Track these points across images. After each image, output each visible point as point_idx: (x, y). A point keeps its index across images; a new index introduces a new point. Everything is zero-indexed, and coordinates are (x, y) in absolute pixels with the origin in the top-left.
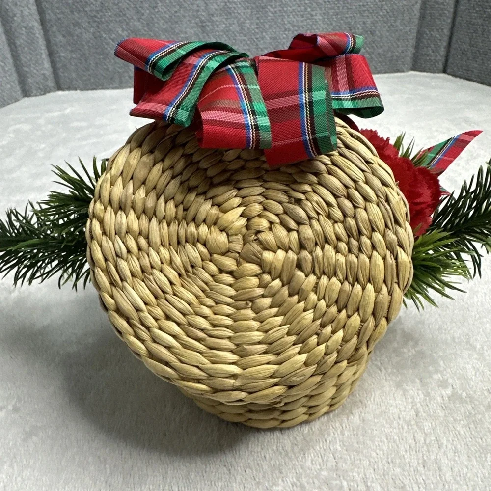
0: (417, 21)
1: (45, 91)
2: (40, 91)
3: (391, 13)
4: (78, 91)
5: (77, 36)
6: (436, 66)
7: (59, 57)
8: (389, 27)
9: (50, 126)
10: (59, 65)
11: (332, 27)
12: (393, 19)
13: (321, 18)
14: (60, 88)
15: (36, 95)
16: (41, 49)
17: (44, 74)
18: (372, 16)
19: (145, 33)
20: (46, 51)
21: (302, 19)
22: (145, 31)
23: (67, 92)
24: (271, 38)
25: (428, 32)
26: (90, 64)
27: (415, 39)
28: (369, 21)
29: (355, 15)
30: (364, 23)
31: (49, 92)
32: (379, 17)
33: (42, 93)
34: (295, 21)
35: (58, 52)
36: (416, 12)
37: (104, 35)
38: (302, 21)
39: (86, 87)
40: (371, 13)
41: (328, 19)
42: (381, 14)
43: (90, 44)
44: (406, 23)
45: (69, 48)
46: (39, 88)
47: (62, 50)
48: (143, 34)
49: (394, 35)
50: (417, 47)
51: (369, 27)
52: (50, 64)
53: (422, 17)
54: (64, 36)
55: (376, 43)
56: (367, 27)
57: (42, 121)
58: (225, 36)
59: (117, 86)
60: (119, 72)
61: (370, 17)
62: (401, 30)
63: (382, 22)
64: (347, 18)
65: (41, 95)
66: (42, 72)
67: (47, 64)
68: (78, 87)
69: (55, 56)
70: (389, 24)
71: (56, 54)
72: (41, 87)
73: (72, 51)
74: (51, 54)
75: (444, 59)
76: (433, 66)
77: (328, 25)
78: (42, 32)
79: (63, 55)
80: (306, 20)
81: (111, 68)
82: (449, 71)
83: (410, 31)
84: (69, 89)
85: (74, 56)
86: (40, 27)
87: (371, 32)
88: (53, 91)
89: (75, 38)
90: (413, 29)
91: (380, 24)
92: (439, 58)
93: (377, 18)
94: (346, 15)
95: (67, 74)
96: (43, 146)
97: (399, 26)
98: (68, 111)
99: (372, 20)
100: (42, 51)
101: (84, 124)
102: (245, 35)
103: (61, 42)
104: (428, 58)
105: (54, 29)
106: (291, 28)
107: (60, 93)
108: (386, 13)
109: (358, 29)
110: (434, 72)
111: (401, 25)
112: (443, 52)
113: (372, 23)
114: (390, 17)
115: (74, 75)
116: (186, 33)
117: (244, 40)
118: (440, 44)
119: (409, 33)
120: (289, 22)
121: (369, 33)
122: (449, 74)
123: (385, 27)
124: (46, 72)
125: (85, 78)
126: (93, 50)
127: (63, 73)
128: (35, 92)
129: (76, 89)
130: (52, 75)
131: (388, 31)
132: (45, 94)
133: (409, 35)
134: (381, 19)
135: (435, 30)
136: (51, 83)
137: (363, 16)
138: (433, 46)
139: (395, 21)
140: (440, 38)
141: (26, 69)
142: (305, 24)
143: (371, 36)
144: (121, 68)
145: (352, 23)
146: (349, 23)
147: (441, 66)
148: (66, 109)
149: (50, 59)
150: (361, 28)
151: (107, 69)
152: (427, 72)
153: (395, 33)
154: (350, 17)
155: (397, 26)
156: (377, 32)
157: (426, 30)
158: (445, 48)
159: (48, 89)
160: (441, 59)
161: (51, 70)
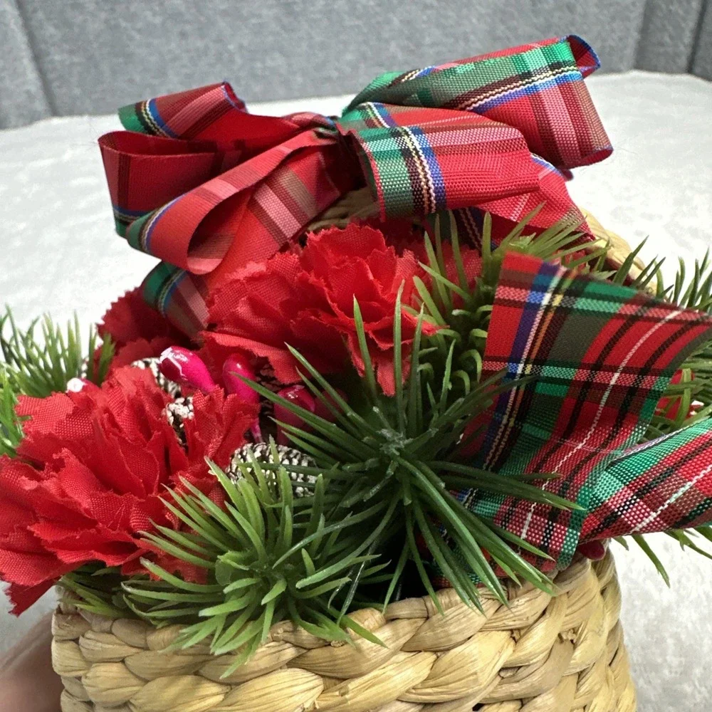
1: (31, 118)
2: (22, 119)
4: (86, 118)
5: (79, 26)
6: (675, 62)
7: (52, 62)
9: (36, 188)
10: (51, 76)
14: (55, 112)
15: (16, 127)
16: (21, 50)
17: (28, 92)
20: (29, 52)
22: (192, 15)
23: (67, 120)
24: (401, 21)
25: (663, 7)
26: (103, 72)
27: (641, 17)
31: (38, 120)
33: (27, 122)
35: (49, 54)
37: (124, 24)
39: (98, 111)
43: (101, 40)
45: (66, 47)
46: (22, 115)
47: (55, 51)
48: (188, 20)
49: (606, 12)
50: (644, 31)
52: (36, 73)
54: (56, 27)
65: (25, 125)
66: (25, 88)
67: (31, 75)
68: (87, 110)
69: (45, 59)
71: (45, 56)
72: (26, 113)
73: (71, 52)
74: (37, 58)
75: (689, 50)
76: (672, 62)
78: (20, 22)
79: (57, 58)
81: (137, 78)
82: (697, 70)
84: (71, 113)
86: (16, 13)
88: (45, 118)
89: (76, 30)
92: (682, 48)
96: (22, 226)
98: (67, 156)
100: (23, 53)
102: (358, 18)
103: (53, 37)
104: (662, 50)
105: (40, 15)
107: (56, 121)
110: (672, 72)
112: (688, 38)
115: (77, 91)
116: (260, 16)
117: (358, 26)
118: (683, 25)
119: (632, 8)
121: (566, 9)
122: (698, 75)
124: (31, 87)
127: (59, 87)
128: (15, 121)
129: (81, 114)
130: (41, 92)
132: (31, 123)
133: (632, 12)
136: (40, 105)
138: (670, 28)
140: (684, 16)
143: (569, 14)
147: (683, 61)
148: (64, 151)
149: (37, 65)
151: (131, 81)
152: (661, 72)
153: (608, 9)
156: (579, 8)
158: (692, 31)
159: (36, 115)
160: (684, 50)
161: (39, 84)
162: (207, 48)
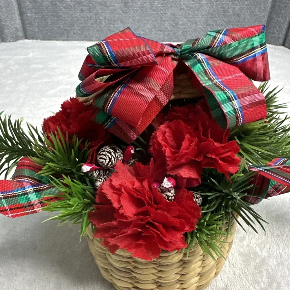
0: (269, 10)
1: (16, 39)
2: (13, 38)
3: (252, 3)
4: (39, 40)
5: (40, 3)
6: (278, 41)
7: (27, 16)
8: (250, 12)
9: (17, 67)
10: (26, 22)
11: (212, 10)
12: (254, 7)
13: (205, 2)
14: (26, 38)
15: (10, 41)
16: (15, 10)
17: (16, 28)
18: (240, 4)
19: (86, 4)
20: (18, 11)
21: (193, 2)
22: (86, 3)
23: (31, 41)
24: (171, 14)
25: (275, 18)
26: (48, 23)
27: (266, 22)
28: (237, 8)
29: (229, 3)
30: (234, 8)
31: (19, 40)
32: (245, 5)
33: (14, 40)
34: (188, 4)
35: (26, 13)
36: (269, 3)
37: (58, 4)
38: (193, 4)
39: (44, 38)
40: (239, 2)
41: (210, 3)
42: (246, 3)
43: (48, 10)
44: (262, 10)
45: (34, 11)
46: (12, 37)
47: (29, 12)
48: (85, 5)
49: (253, 18)
51: (237, 12)
52: (20, 21)
53: (273, 7)
54: (30, 2)
55: (240, 22)
56: (236, 12)
57: (11, 62)
58: (140, 10)
59: (65, 39)
60: (67, 29)
61: (239, 5)
62: (258, 15)
63: (246, 8)
64: (223, 4)
65: (13, 41)
66: (15, 26)
67: (18, 21)
68: (39, 38)
69: (24, 15)
70: (251, 10)
71: (25, 14)
72: (14, 36)
73: (35, 13)
74: (21, 14)
75: (284, 36)
76: (277, 41)
77: (210, 8)
79: (29, 15)
80: (195, 3)
81: (62, 26)
82: (287, 45)
83: (264, 16)
84: (33, 38)
85: (37, 16)
87: (238, 15)
88: (22, 39)
89: (39, 4)
90: (266, 15)
91: (244, 10)
92: (281, 35)
93: (243, 6)
94: (223, 3)
95: (32, 29)
96: (10, 82)
97: (257, 12)
98: (30, 55)
99: (240, 7)
100: (16, 12)
101: (41, 66)
102: (154, 11)
103: (28, 6)
104: (273, 35)
106: (185, 8)
107: (27, 41)
108: (249, 3)
109: (230, 12)
110: (276, 45)
111: (259, 12)
112: (284, 32)
113: (239, 9)
114: (252, 5)
115: (36, 30)
116: (114, 6)
117: (153, 14)
118: (283, 26)
119: (263, 17)
120: (184, 4)
121: (237, 15)
122: (286, 47)
123: (247, 12)
124: (17, 26)
125: (44, 32)
126: (50, 14)
127: (29, 27)
128: (9, 39)
129: (37, 39)
130: (21, 29)
131: (249, 15)
132: (16, 41)
133: (262, 19)
134: (246, 7)
135: (280, 17)
136: (20, 34)
137: (234, 3)
138: (278, 27)
139: (255, 9)
140: (283, 23)
141: (4, 23)
142: (195, 6)
143: (238, 17)
144: (68, 27)
145: (226, 8)
146: (223, 8)
147: (281, 41)
148: (29, 53)
149: (21, 17)
150: (231, 12)
151: (59, 27)
152: (272, 44)
153: (253, 17)
154: (225, 4)
155: (256, 12)
156: (242, 15)
157: (274, 16)
158: (285, 29)
159: (19, 38)
160: (282, 36)
161: (21, 25)
162: (91, 16)
